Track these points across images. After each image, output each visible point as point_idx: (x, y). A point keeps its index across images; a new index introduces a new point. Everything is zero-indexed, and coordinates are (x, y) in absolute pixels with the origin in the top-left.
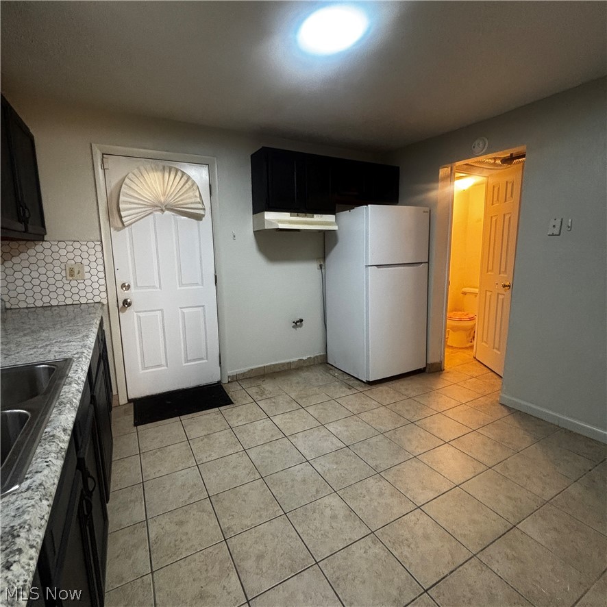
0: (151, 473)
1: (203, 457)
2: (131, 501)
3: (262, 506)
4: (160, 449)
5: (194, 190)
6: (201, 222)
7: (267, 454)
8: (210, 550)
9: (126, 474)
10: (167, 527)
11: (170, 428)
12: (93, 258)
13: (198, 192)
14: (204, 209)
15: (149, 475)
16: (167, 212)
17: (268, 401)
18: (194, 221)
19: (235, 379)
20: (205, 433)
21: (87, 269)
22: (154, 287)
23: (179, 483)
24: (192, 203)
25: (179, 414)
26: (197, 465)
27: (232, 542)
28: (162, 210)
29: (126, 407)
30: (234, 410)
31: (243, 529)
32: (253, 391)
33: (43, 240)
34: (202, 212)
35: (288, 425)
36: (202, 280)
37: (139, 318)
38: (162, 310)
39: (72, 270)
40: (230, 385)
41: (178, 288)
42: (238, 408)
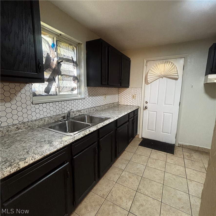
0: (133, 160)
1: (149, 165)
2: (124, 163)
3: (155, 192)
4: (140, 155)
5: (175, 69)
6: (177, 81)
7: (172, 179)
8: (131, 190)
9: (128, 156)
10: (126, 176)
11: (147, 151)
12: (139, 93)
13: (176, 69)
14: (178, 76)
15: (132, 160)
16: (164, 78)
17: (190, 161)
18: (174, 81)
19: (182, 146)
20: (156, 158)
21: (137, 96)
22: (155, 104)
23: (137, 167)
24: (174, 74)
25: (152, 148)
26: (146, 166)
27: (138, 194)
28: (162, 78)
29: (140, 139)
30: (172, 157)
31: (144, 193)
32: (186, 154)
33: (129, 88)
34: (177, 77)
35: (192, 175)
36: (174, 103)
37: (149, 113)
38: (157, 112)
39: (133, 96)
40: (178, 148)
41: (164, 105)
42: (174, 157)
